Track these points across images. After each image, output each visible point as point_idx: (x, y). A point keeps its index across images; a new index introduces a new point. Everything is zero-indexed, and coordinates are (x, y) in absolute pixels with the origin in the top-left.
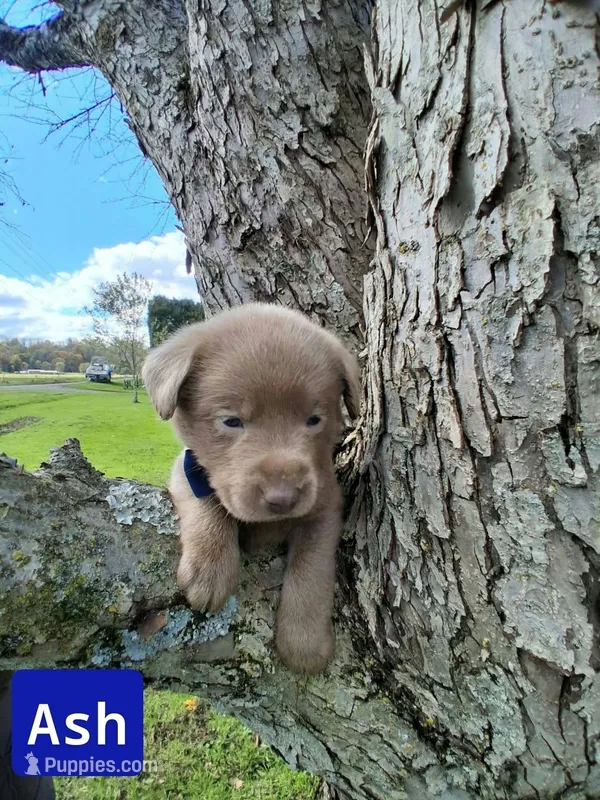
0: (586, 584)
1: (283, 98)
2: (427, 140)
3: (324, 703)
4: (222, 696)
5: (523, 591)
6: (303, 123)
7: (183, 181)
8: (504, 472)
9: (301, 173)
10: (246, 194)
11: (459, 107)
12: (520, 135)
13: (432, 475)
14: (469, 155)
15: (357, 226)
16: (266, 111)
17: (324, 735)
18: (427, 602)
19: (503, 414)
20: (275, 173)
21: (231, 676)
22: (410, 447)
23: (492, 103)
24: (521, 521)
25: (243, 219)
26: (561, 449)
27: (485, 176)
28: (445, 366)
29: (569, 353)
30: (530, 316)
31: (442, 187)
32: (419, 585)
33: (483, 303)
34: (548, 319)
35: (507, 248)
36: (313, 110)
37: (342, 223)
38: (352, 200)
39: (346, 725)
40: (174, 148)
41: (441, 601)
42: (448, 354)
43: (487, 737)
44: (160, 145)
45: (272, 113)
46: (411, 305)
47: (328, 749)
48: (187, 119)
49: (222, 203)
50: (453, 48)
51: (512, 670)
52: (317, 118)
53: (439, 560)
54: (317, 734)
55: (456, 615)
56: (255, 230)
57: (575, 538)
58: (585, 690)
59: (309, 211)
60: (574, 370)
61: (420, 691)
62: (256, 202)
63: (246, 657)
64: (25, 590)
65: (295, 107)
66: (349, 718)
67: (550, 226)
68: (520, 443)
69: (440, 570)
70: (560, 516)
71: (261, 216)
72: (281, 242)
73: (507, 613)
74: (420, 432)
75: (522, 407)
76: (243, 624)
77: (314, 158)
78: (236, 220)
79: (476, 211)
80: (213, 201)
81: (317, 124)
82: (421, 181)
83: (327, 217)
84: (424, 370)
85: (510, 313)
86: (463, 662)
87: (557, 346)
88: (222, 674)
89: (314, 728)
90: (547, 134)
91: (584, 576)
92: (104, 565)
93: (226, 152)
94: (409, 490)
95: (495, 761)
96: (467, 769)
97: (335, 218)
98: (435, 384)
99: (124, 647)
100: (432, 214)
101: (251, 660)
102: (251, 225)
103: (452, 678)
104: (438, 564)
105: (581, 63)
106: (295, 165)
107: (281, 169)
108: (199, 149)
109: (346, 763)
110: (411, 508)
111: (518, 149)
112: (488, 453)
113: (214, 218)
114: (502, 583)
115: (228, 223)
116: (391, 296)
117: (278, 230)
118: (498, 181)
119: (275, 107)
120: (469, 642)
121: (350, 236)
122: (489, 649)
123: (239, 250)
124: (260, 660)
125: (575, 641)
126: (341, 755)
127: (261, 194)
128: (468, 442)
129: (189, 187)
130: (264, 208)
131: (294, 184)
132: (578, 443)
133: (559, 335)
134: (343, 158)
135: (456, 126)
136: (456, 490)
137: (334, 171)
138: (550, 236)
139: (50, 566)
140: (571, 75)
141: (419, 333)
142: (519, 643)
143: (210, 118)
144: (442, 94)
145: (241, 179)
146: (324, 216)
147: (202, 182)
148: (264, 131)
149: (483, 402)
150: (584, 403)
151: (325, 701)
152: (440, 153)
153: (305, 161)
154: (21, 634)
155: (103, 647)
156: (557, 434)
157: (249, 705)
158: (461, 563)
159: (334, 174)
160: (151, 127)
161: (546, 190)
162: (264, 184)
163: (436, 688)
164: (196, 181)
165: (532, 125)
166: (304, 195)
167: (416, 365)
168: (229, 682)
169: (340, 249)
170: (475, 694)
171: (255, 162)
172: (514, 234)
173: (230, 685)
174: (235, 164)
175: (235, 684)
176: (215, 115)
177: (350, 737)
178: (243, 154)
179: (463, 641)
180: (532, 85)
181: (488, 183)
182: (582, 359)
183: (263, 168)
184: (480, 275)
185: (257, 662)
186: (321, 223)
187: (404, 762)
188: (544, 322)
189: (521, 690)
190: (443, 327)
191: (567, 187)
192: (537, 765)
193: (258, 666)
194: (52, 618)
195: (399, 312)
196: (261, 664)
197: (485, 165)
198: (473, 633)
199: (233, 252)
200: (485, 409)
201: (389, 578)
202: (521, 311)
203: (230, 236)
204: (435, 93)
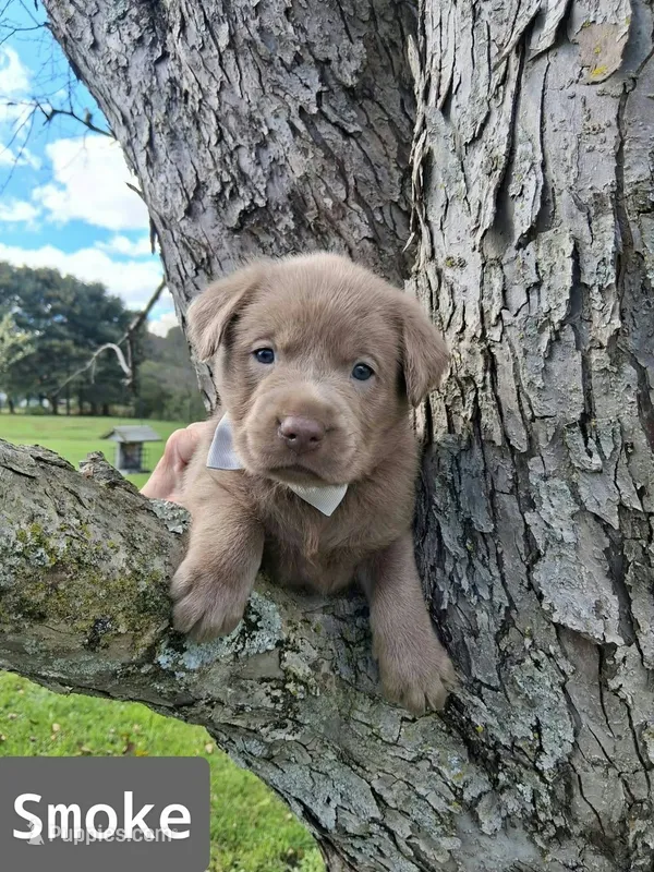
0: (608, 558)
1: (298, 48)
2: (475, 167)
3: (369, 729)
4: (262, 727)
5: (557, 571)
6: (322, 80)
7: (150, 129)
8: (537, 465)
9: (319, 142)
10: (246, 161)
11: (503, 149)
12: (551, 185)
13: (477, 476)
14: (511, 194)
15: (386, 210)
16: (277, 61)
17: (368, 772)
18: (474, 600)
19: (536, 414)
20: (285, 139)
21: (276, 697)
22: (455, 453)
23: (531, 153)
24: (553, 506)
25: (242, 191)
26: (581, 441)
27: (523, 214)
28: (488, 375)
29: (585, 362)
30: (556, 332)
31: (488, 219)
32: (465, 585)
33: (520, 321)
34: (569, 336)
35: (539, 277)
36: (334, 65)
37: (368, 206)
38: (380, 178)
39: (393, 754)
40: (135, 82)
41: (486, 596)
42: (491, 365)
43: (536, 735)
44: (110, 73)
45: (283, 65)
46: (458, 318)
47: (373, 789)
48: (153, 44)
49: (211, 167)
50: (501, 88)
51: (553, 653)
52: (339, 76)
53: (484, 557)
54: (360, 770)
55: (500, 607)
56: (257, 207)
57: (597, 518)
58: (619, 665)
59: (328, 190)
60: (590, 377)
61: (469, 698)
62: (260, 171)
63: (291, 676)
64: (118, 576)
65: (312, 60)
66: (395, 744)
67: (570, 263)
68: (550, 438)
69: (485, 566)
70: (584, 498)
71: (266, 190)
72: (292, 225)
73: (544, 592)
74: (465, 437)
75: (551, 407)
76: (288, 641)
77: (336, 125)
78: (232, 191)
79: (515, 243)
80: (197, 163)
81: (339, 83)
82: (469, 204)
83: (351, 198)
84: (470, 379)
85: (541, 330)
86: (508, 655)
87: (576, 358)
88: (268, 694)
89: (358, 764)
90: (571, 188)
91: (606, 551)
92: (170, 564)
93: (220, 103)
94: (455, 494)
95: (546, 763)
96: (520, 786)
97: (360, 200)
98: (480, 391)
99: (185, 650)
100: (478, 242)
101: (296, 679)
102: (252, 201)
103: (499, 676)
104: (482, 561)
105: (603, 131)
106: (312, 131)
107: (294, 136)
108: (174, 89)
109: (393, 805)
110: (457, 512)
111: (550, 197)
112: (524, 450)
113: (200, 187)
114: (540, 565)
115: (220, 195)
116: (437, 308)
117: (288, 209)
118: (532, 222)
119: (288, 59)
120: (513, 634)
121: (378, 222)
122: (531, 636)
123: (235, 230)
124: (305, 680)
125: (603, 613)
126: (386, 795)
127: (266, 162)
128: (508, 441)
129: (161, 141)
130: (271, 179)
131: (311, 155)
132: (594, 435)
133: (578, 349)
134: (369, 126)
135: (501, 166)
136: (499, 486)
137: (359, 140)
138: (570, 271)
139: (133, 558)
140: (594, 141)
141: (465, 344)
142: (556, 618)
143: (197, 58)
144: (489, 129)
145: (240, 141)
146: (347, 196)
147: (181, 136)
148: (273, 87)
149: (520, 405)
150: (597, 403)
151: (371, 726)
152: (486, 187)
153: (324, 129)
154: (111, 619)
155: (169, 646)
156: (577, 428)
157: (290, 738)
158: (504, 555)
159: (358, 145)
160: (95, 46)
161: (568, 235)
162: (271, 149)
163: (484, 690)
164: (173, 134)
165: (561, 179)
166: (324, 170)
167: (462, 374)
168: (272, 706)
169: (366, 238)
170: (520, 684)
171: (259, 122)
172: (544, 266)
173: (274, 710)
174: (232, 121)
175: (279, 707)
176: (204, 55)
177: (396, 770)
178: (244, 109)
179: (508, 633)
180: (563, 145)
181: (525, 222)
182: (595, 368)
183: (270, 131)
184: (517, 297)
185: (302, 683)
186: (344, 205)
187: (455, 793)
188: (566, 338)
189: (563, 673)
190: (487, 339)
191: (584, 233)
192: (590, 768)
193: (302, 687)
194: (135, 607)
195: (445, 323)
196: (305, 684)
197: (522, 206)
198: (517, 623)
199: (226, 232)
200: (522, 411)
201: (436, 586)
202: (549, 328)
203: (223, 212)
204: (483, 126)
